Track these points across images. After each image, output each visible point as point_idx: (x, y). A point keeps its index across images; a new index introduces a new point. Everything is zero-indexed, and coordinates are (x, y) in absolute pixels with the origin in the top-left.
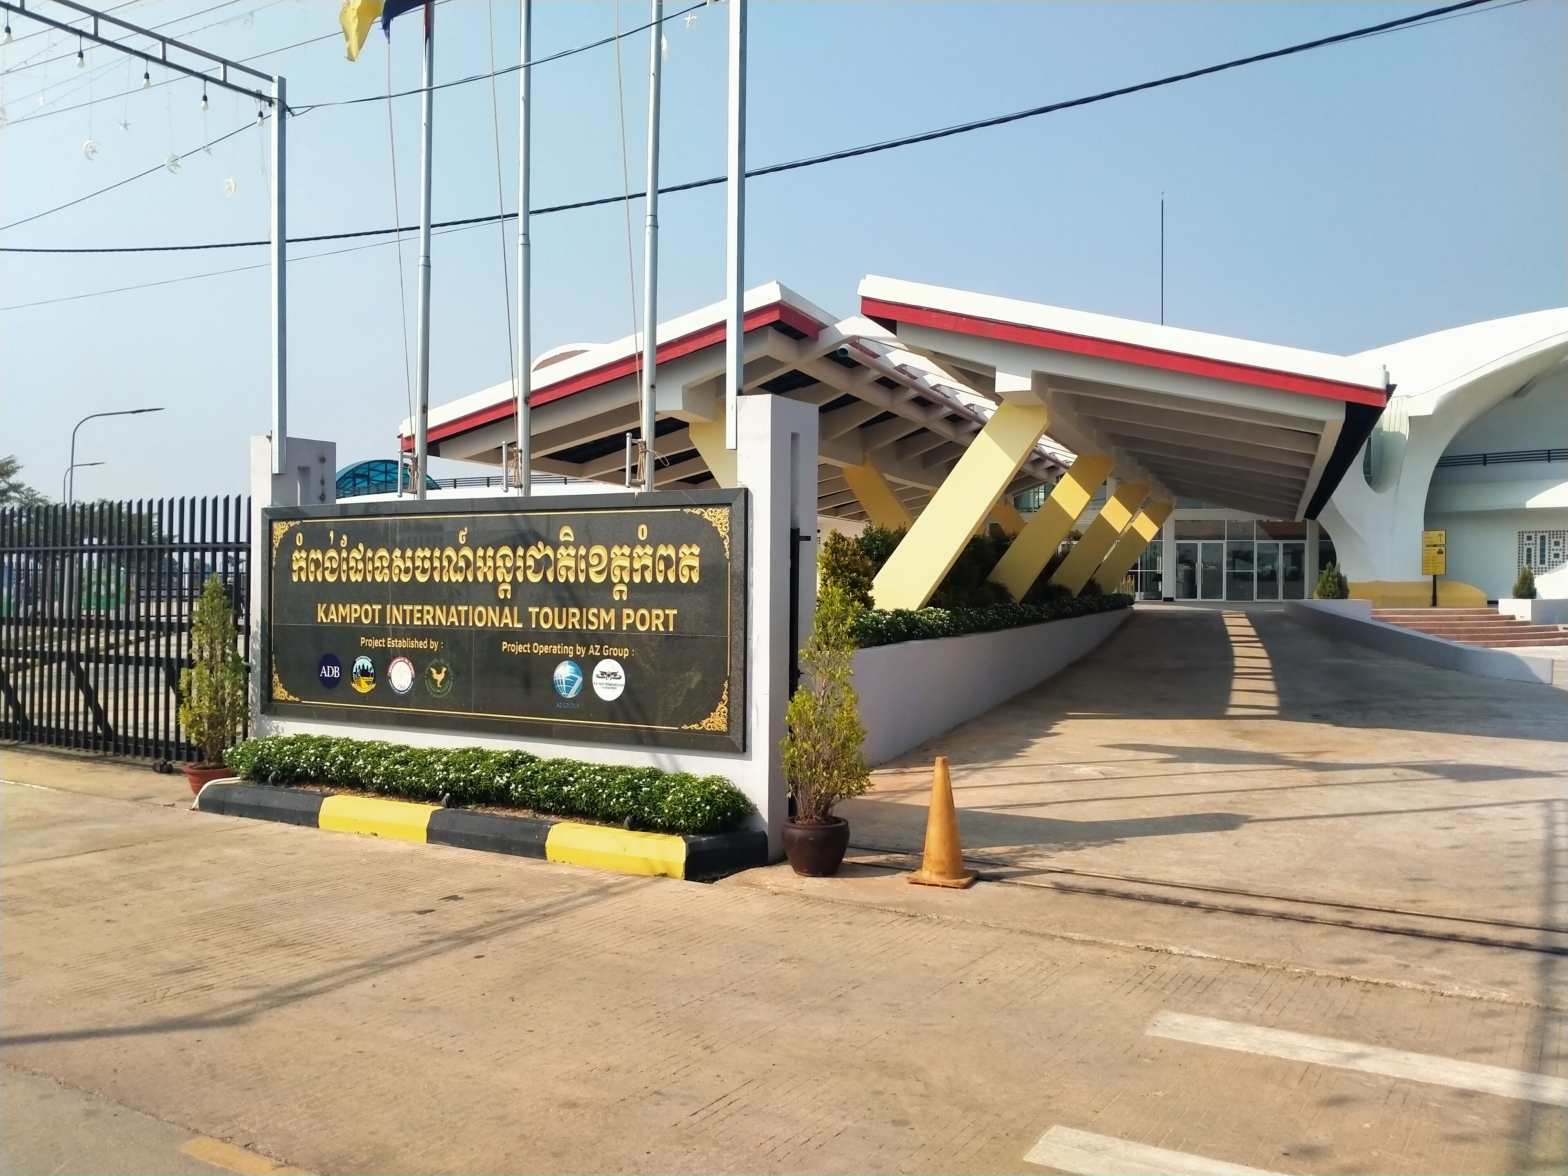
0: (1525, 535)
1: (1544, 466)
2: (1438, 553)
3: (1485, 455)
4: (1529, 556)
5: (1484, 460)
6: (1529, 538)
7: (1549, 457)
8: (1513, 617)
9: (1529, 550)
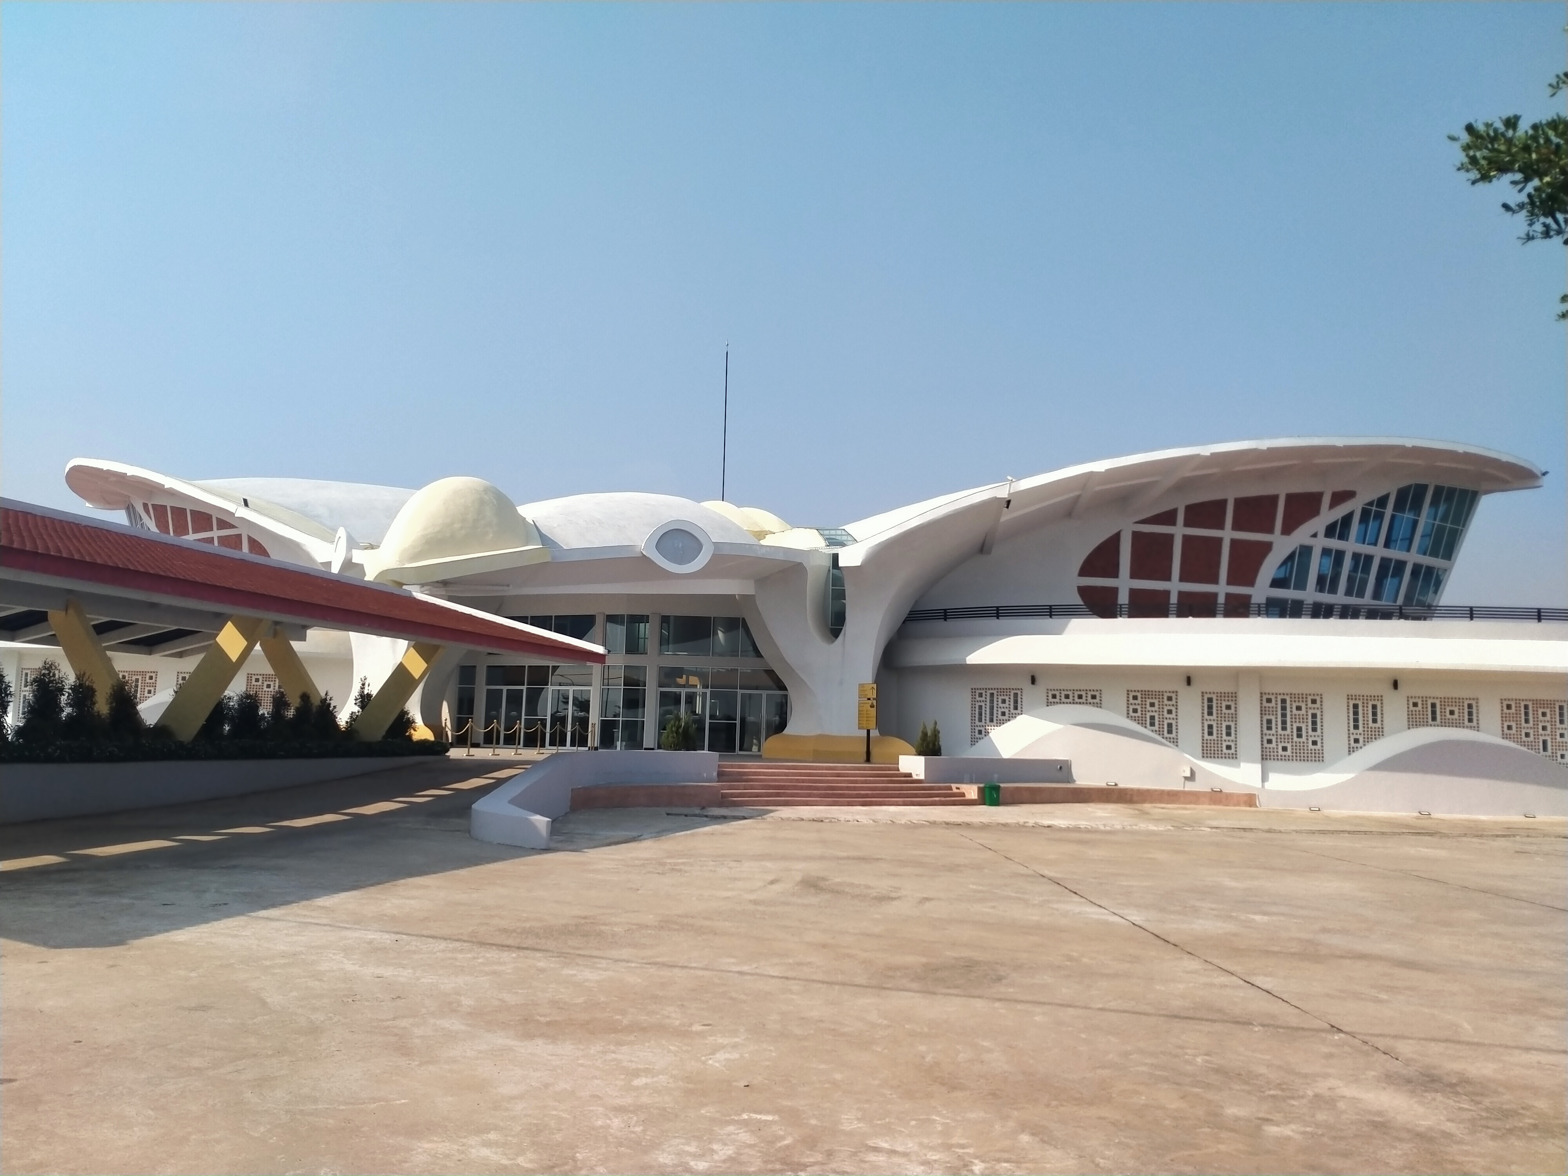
0: (978, 692)
1: (993, 622)
2: (871, 707)
3: (945, 610)
4: (980, 714)
5: (946, 615)
6: (981, 695)
7: (998, 613)
8: (910, 775)
9: (980, 707)
